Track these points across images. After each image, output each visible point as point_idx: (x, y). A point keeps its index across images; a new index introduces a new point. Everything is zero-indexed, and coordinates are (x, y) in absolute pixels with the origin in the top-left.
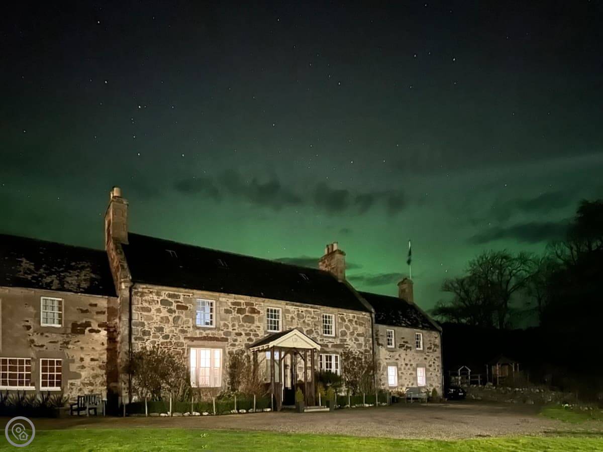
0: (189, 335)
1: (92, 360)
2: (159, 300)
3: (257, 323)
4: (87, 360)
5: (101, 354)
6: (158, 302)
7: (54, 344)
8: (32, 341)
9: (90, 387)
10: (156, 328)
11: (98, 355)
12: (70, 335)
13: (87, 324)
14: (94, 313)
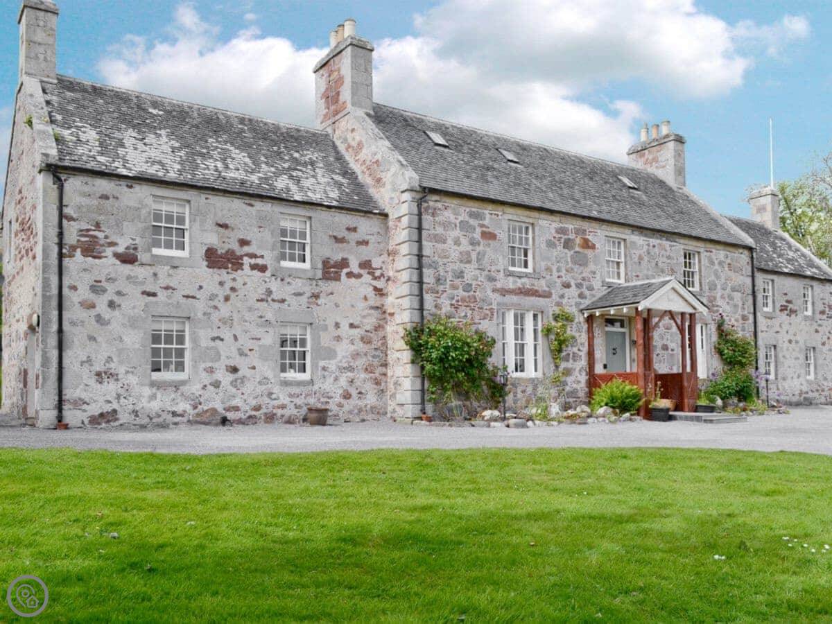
0: (499, 285)
1: (352, 326)
2: (458, 222)
3: (592, 267)
4: (345, 326)
5: (364, 317)
6: (456, 226)
7: (299, 298)
8: (269, 292)
9: (349, 374)
10: (454, 271)
11: (359, 318)
12: (320, 283)
13: (344, 263)
14: (353, 243)
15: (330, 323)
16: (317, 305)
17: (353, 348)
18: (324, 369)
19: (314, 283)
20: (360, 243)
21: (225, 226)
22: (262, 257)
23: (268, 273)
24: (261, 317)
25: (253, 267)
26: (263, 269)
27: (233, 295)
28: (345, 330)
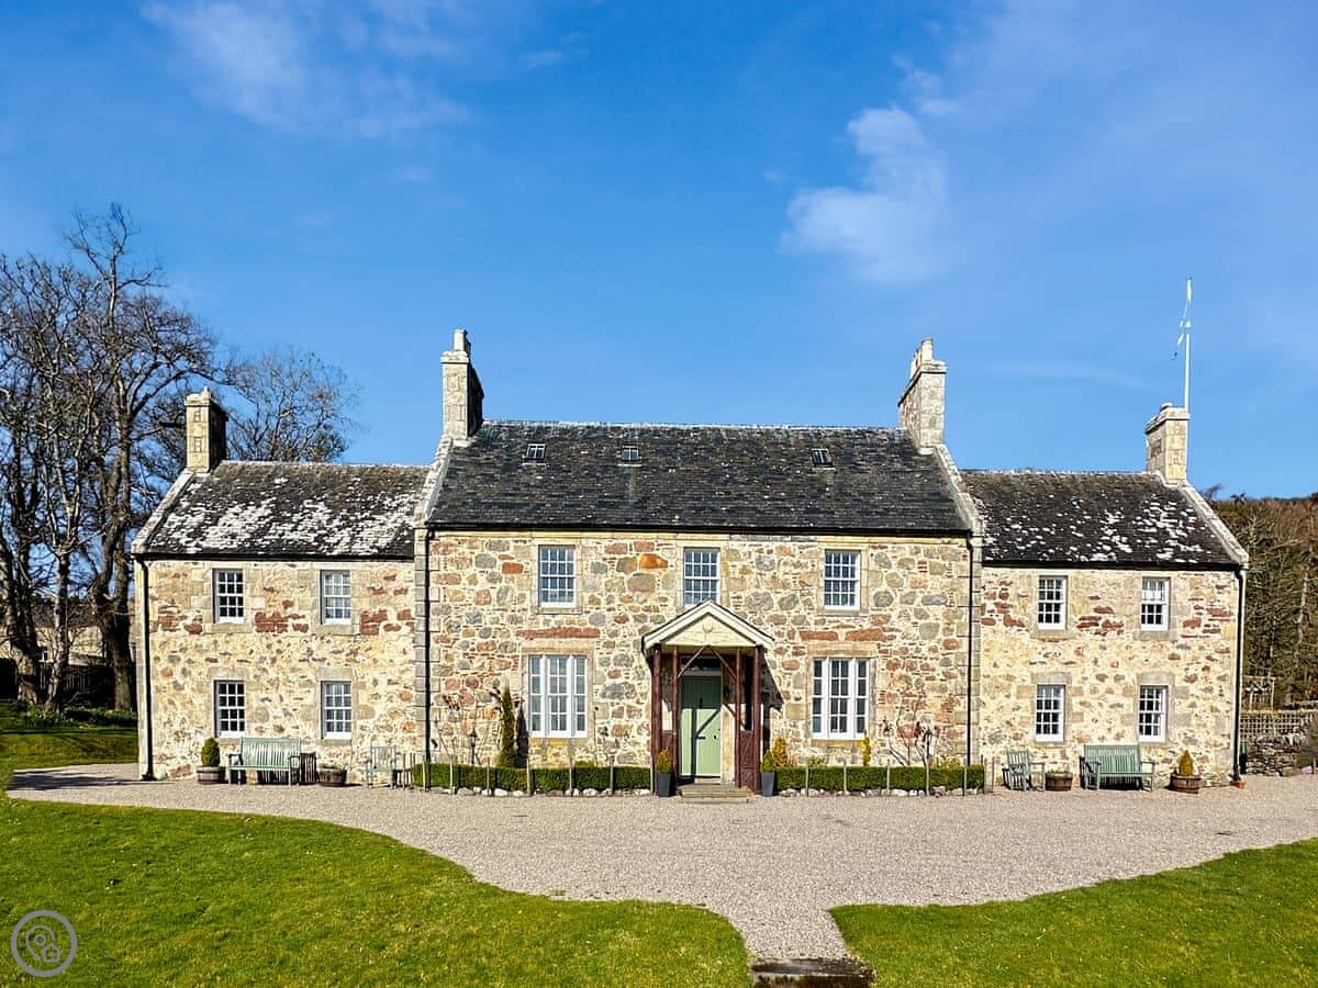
0: (525, 627)
1: (390, 682)
2: (474, 556)
3: (660, 591)
4: (383, 681)
5: (402, 672)
6: (471, 560)
7: (338, 656)
8: (310, 652)
9: (387, 733)
10: (468, 615)
11: (398, 674)
12: (358, 638)
13: (382, 616)
14: (391, 593)
15: (369, 679)
16: (356, 662)
17: (390, 705)
18: (362, 728)
19: (352, 639)
20: (397, 592)
21: (272, 590)
22: (304, 617)
23: (309, 633)
24: (303, 677)
25: (296, 628)
26: (304, 629)
27: (279, 657)
28: (382, 688)
